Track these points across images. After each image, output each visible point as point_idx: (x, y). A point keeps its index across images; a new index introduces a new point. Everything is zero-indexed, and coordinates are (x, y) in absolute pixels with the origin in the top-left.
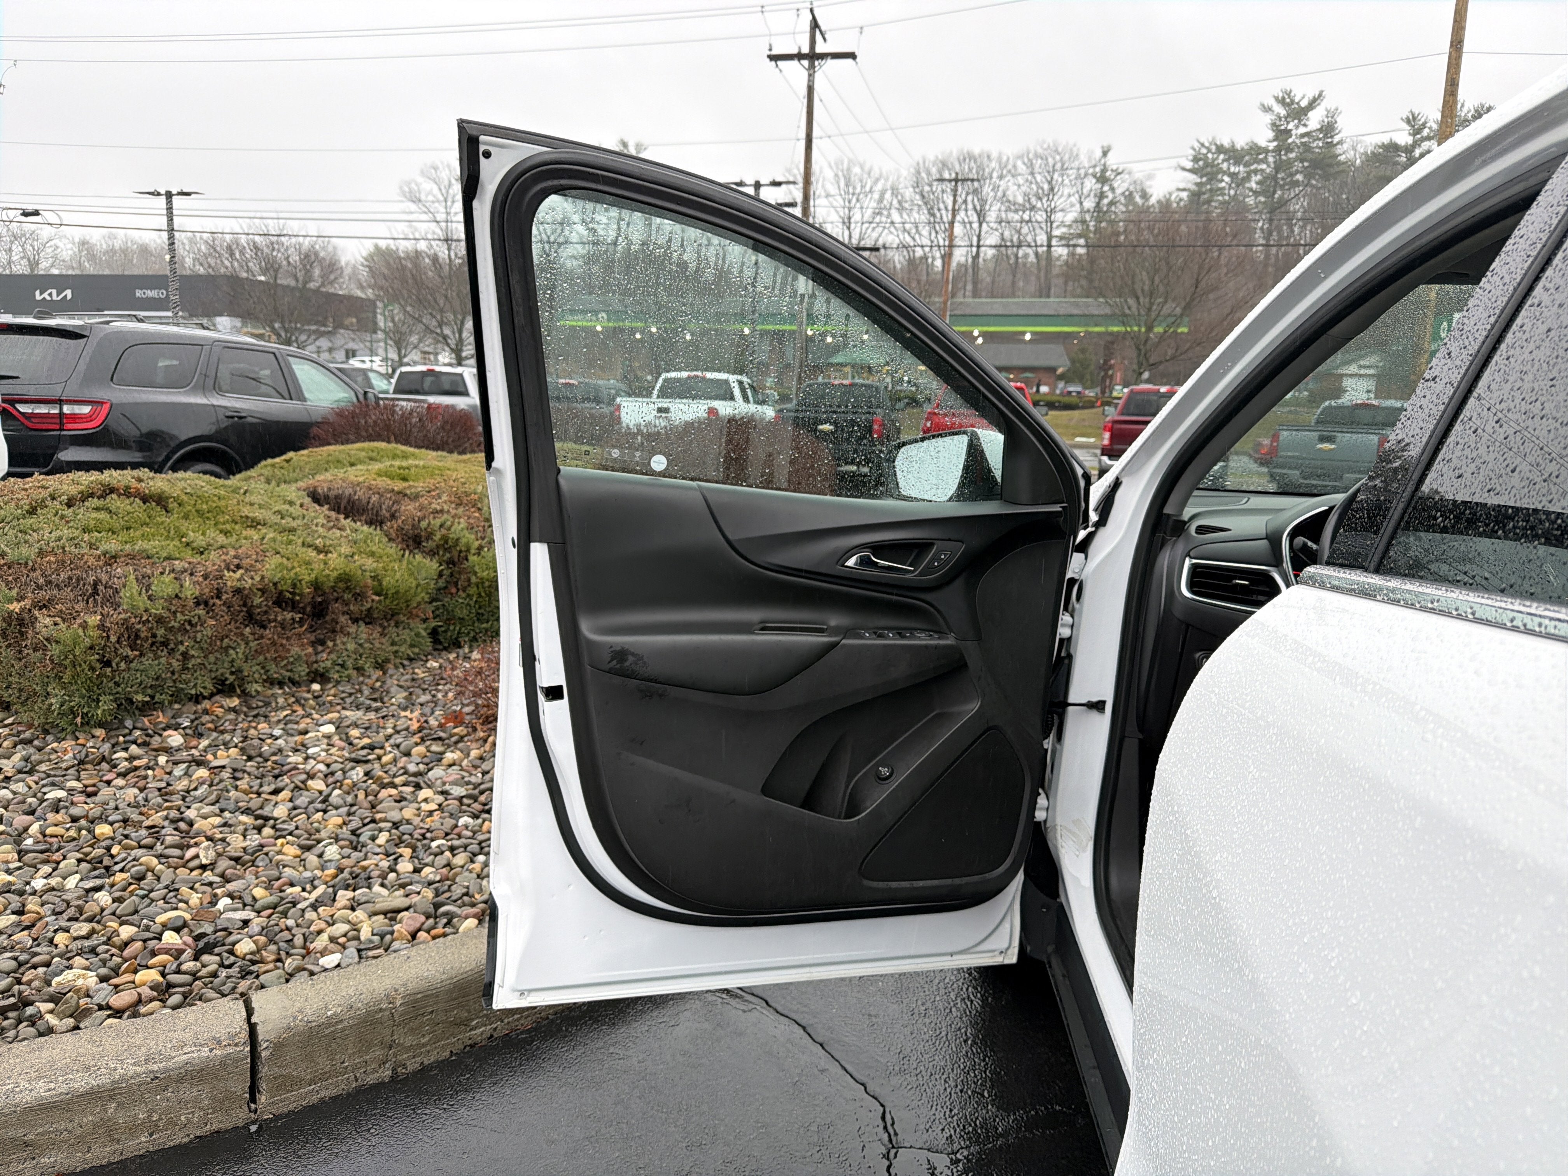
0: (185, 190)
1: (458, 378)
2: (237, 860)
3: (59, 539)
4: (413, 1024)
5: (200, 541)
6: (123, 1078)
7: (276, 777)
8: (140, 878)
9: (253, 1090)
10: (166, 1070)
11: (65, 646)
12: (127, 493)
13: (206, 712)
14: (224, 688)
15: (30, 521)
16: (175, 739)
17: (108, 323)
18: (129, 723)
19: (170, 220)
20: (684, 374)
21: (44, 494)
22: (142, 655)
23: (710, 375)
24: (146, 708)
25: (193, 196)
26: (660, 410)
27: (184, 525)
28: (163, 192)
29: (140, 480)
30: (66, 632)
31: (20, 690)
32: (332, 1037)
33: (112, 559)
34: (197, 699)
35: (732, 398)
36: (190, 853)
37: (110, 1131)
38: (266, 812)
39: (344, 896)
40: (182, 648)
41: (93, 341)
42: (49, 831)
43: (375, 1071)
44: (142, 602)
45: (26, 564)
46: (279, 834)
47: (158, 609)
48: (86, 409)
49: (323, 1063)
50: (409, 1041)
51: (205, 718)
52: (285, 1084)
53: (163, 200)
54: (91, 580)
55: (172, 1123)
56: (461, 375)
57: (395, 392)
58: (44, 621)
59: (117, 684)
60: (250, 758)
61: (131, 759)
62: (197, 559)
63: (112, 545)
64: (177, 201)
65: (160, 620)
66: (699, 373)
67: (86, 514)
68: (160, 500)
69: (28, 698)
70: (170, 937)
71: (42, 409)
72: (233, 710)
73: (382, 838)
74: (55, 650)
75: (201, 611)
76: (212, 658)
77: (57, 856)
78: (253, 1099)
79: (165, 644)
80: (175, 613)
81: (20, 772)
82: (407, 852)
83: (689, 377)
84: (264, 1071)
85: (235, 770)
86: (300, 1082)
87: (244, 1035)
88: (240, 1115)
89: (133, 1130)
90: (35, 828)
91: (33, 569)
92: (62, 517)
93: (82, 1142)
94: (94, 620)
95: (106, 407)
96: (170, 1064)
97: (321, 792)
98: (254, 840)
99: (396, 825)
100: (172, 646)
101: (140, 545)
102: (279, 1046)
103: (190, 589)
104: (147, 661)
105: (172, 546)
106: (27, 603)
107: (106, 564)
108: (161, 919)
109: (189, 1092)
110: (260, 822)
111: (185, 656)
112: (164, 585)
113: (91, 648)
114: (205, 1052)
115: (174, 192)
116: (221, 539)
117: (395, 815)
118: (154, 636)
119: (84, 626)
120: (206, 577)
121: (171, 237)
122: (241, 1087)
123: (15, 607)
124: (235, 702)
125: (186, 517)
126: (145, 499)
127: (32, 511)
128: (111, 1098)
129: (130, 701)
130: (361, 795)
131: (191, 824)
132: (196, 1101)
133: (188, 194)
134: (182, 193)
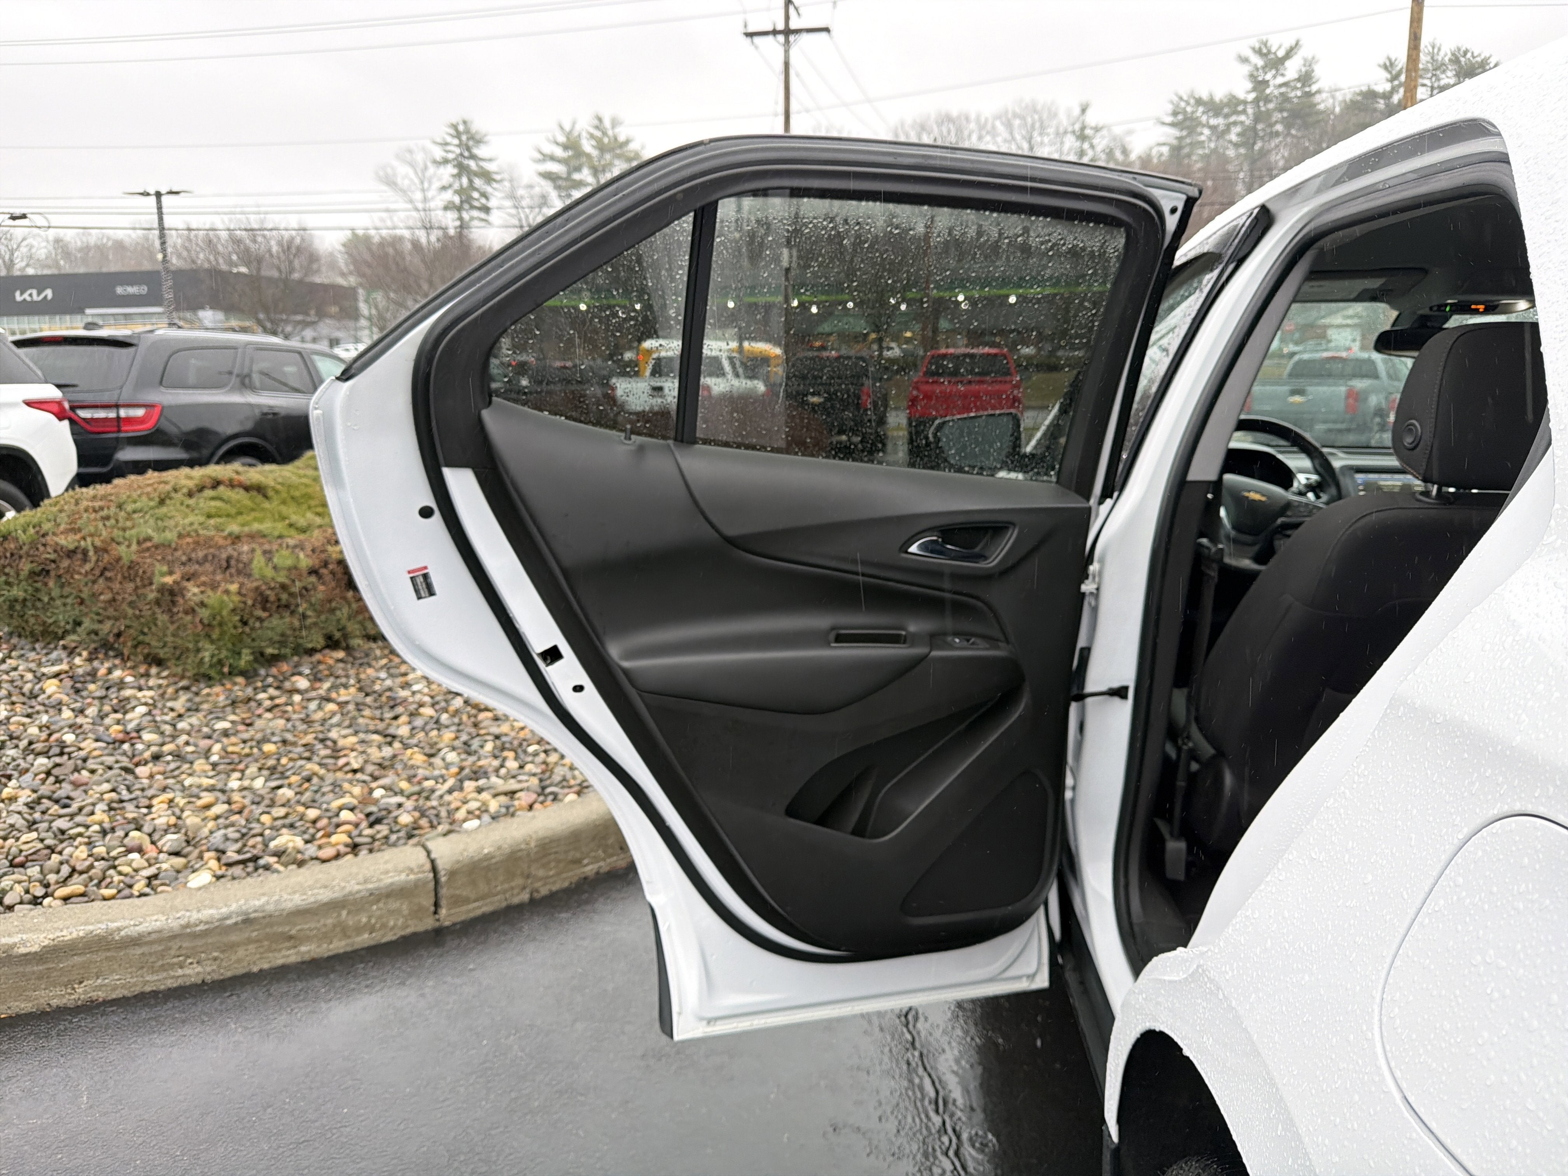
0: (174, 190)
2: (380, 765)
3: (191, 524)
4: (545, 860)
5: (302, 522)
6: (350, 893)
7: (392, 707)
8: (308, 780)
9: (437, 905)
10: (377, 889)
11: (213, 608)
12: (232, 485)
13: (319, 662)
14: (332, 644)
15: (164, 510)
16: (302, 683)
17: (152, 331)
18: (262, 672)
19: (161, 219)
21: (168, 488)
22: (271, 616)
24: (274, 660)
25: (182, 194)
26: (654, 388)
27: (284, 509)
28: (152, 192)
29: (237, 473)
30: (213, 598)
31: (175, 648)
32: (488, 868)
33: (236, 539)
34: (311, 652)
36: (341, 762)
37: (345, 931)
38: (391, 731)
39: (469, 785)
40: (301, 610)
41: (142, 349)
42: (230, 749)
43: (518, 894)
44: (269, 573)
45: (170, 546)
46: (406, 747)
47: (282, 578)
48: (140, 412)
49: (483, 887)
50: (541, 873)
51: (321, 667)
52: (458, 901)
53: (153, 199)
54: (224, 556)
55: (384, 926)
58: (193, 590)
59: (253, 640)
60: (367, 695)
61: (272, 698)
62: (302, 537)
63: (234, 527)
64: (165, 199)
65: (284, 587)
67: (205, 502)
68: (259, 489)
69: (180, 655)
70: (345, 815)
71: (101, 414)
72: (341, 661)
73: (489, 746)
74: (204, 613)
75: (313, 579)
76: (323, 617)
77: (241, 766)
78: (435, 913)
79: (287, 606)
80: (293, 581)
81: (189, 710)
82: (511, 755)
84: (443, 891)
85: (357, 704)
86: (467, 901)
87: (428, 866)
88: (429, 923)
89: (359, 930)
90: (217, 747)
91: (176, 550)
92: (188, 506)
93: (326, 937)
94: (234, 587)
95: (156, 411)
96: (382, 884)
97: (432, 717)
98: (387, 752)
99: (497, 737)
100: (292, 607)
101: (256, 526)
102: (453, 874)
103: (305, 561)
104: (275, 621)
105: (280, 527)
106: (176, 576)
107: (233, 543)
108: (336, 804)
109: (394, 905)
110: (389, 739)
111: (304, 616)
112: (284, 559)
113: (234, 610)
114: (403, 877)
115: (163, 191)
116: (318, 520)
117: (495, 730)
118: (279, 600)
119: (227, 592)
120: (313, 551)
121: (162, 239)
122: (428, 902)
123: (169, 580)
124: (341, 654)
125: (284, 502)
126: (247, 489)
127: (162, 502)
128: (344, 907)
129: (262, 654)
130: (465, 718)
131: (335, 742)
132: (398, 912)
133: (177, 193)
134: (171, 193)
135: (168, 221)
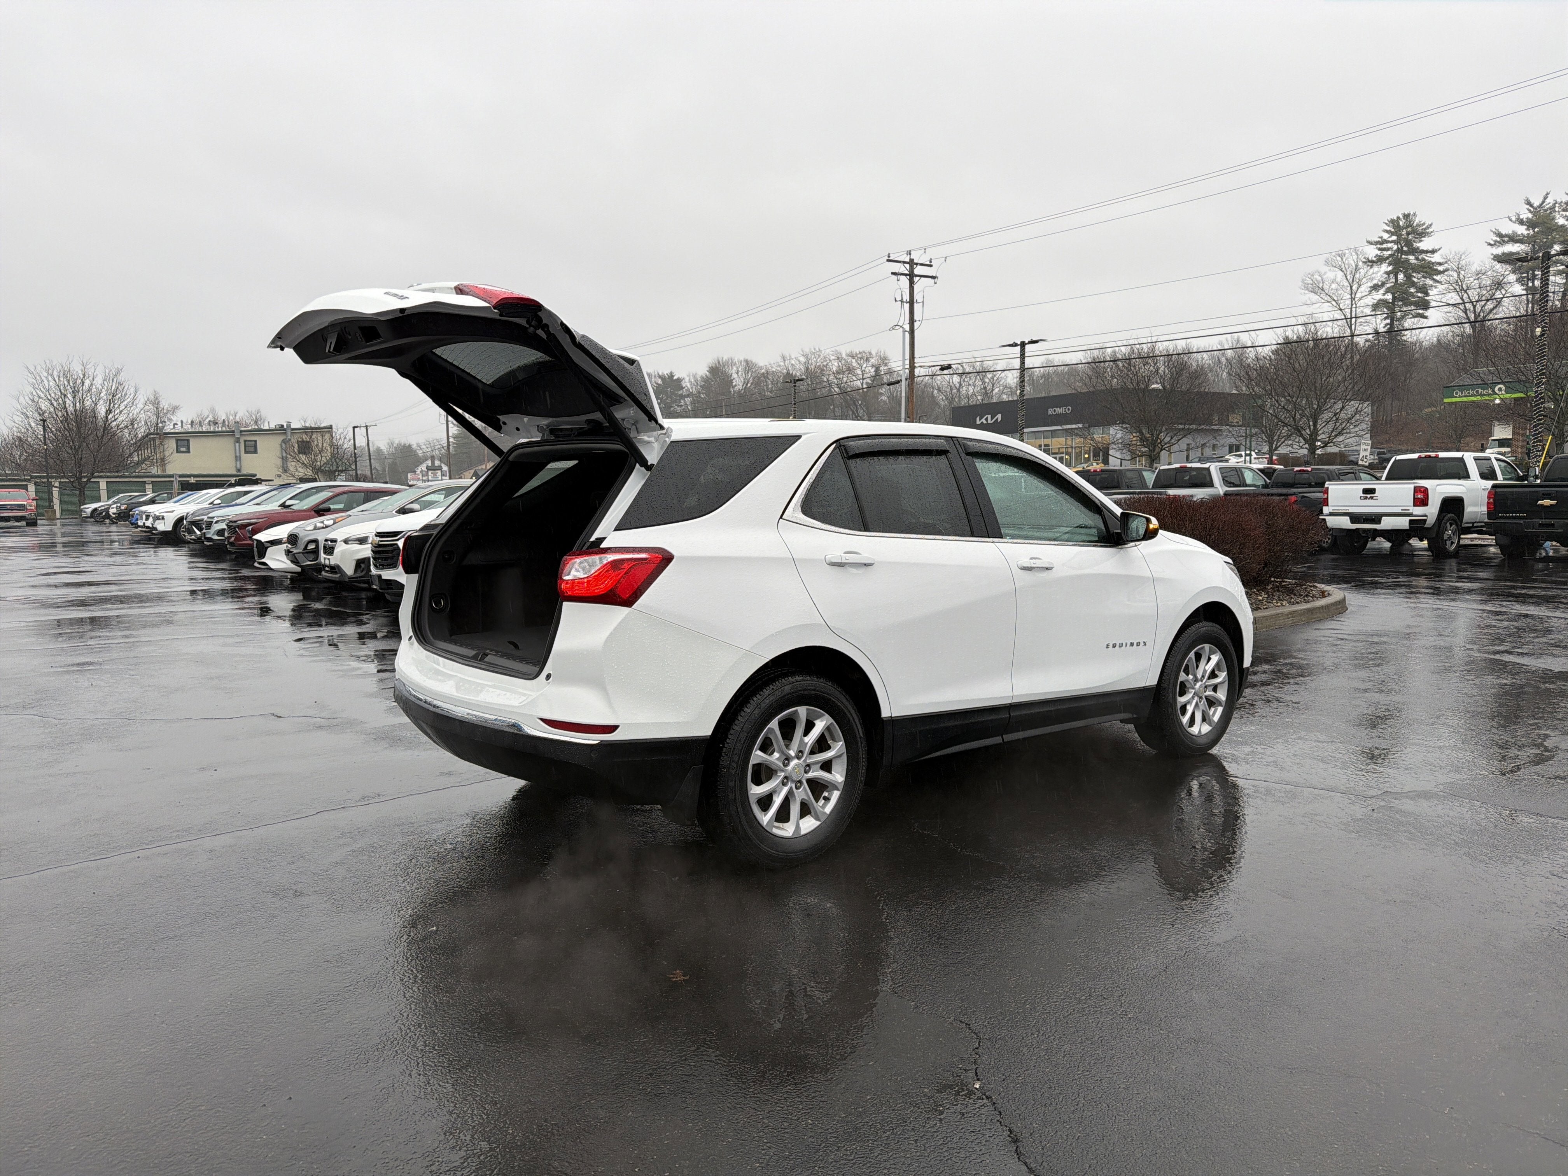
0: (1034, 339)
1: (1204, 472)
19: (1023, 362)
20: (1415, 456)
23: (1442, 455)
25: (1040, 343)
26: (1366, 491)
28: (1019, 343)
35: (1467, 476)
53: (1018, 348)
56: (1208, 469)
57: (1153, 488)
64: (1028, 347)
66: (1433, 454)
83: (1420, 457)
115: (1027, 342)
121: (1022, 376)
133: (1036, 342)
134: (1032, 342)
135: (1029, 363)
